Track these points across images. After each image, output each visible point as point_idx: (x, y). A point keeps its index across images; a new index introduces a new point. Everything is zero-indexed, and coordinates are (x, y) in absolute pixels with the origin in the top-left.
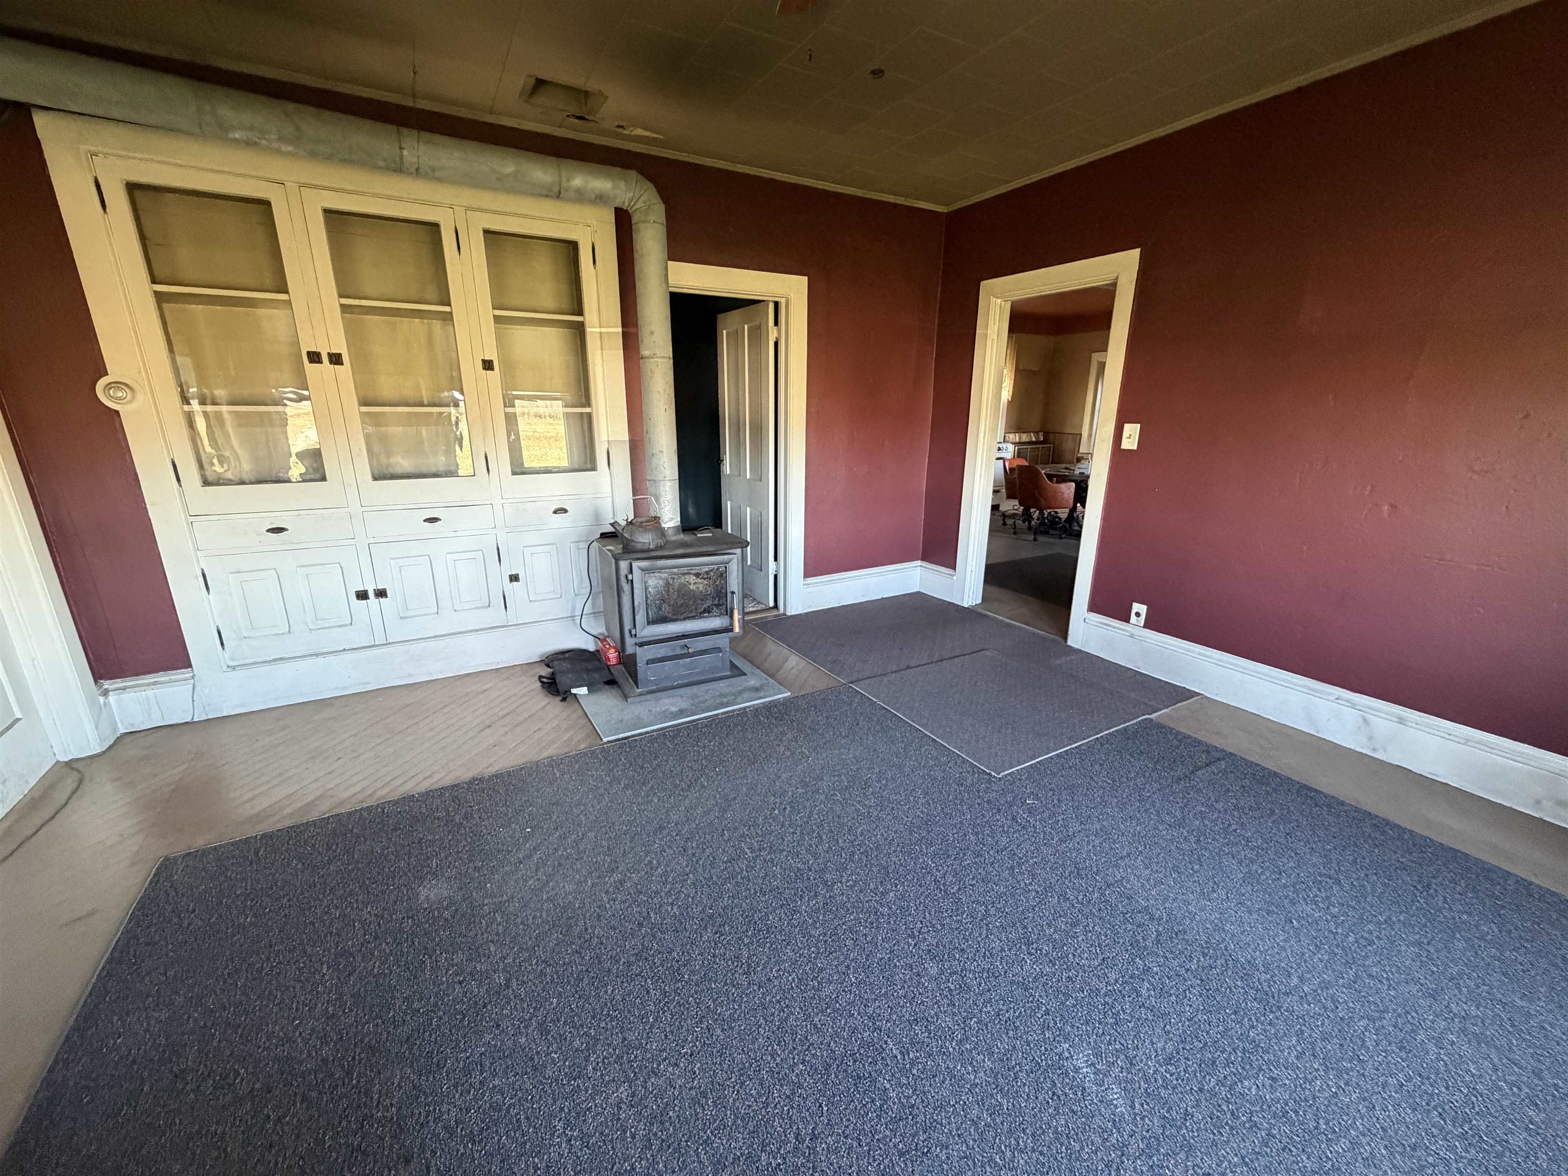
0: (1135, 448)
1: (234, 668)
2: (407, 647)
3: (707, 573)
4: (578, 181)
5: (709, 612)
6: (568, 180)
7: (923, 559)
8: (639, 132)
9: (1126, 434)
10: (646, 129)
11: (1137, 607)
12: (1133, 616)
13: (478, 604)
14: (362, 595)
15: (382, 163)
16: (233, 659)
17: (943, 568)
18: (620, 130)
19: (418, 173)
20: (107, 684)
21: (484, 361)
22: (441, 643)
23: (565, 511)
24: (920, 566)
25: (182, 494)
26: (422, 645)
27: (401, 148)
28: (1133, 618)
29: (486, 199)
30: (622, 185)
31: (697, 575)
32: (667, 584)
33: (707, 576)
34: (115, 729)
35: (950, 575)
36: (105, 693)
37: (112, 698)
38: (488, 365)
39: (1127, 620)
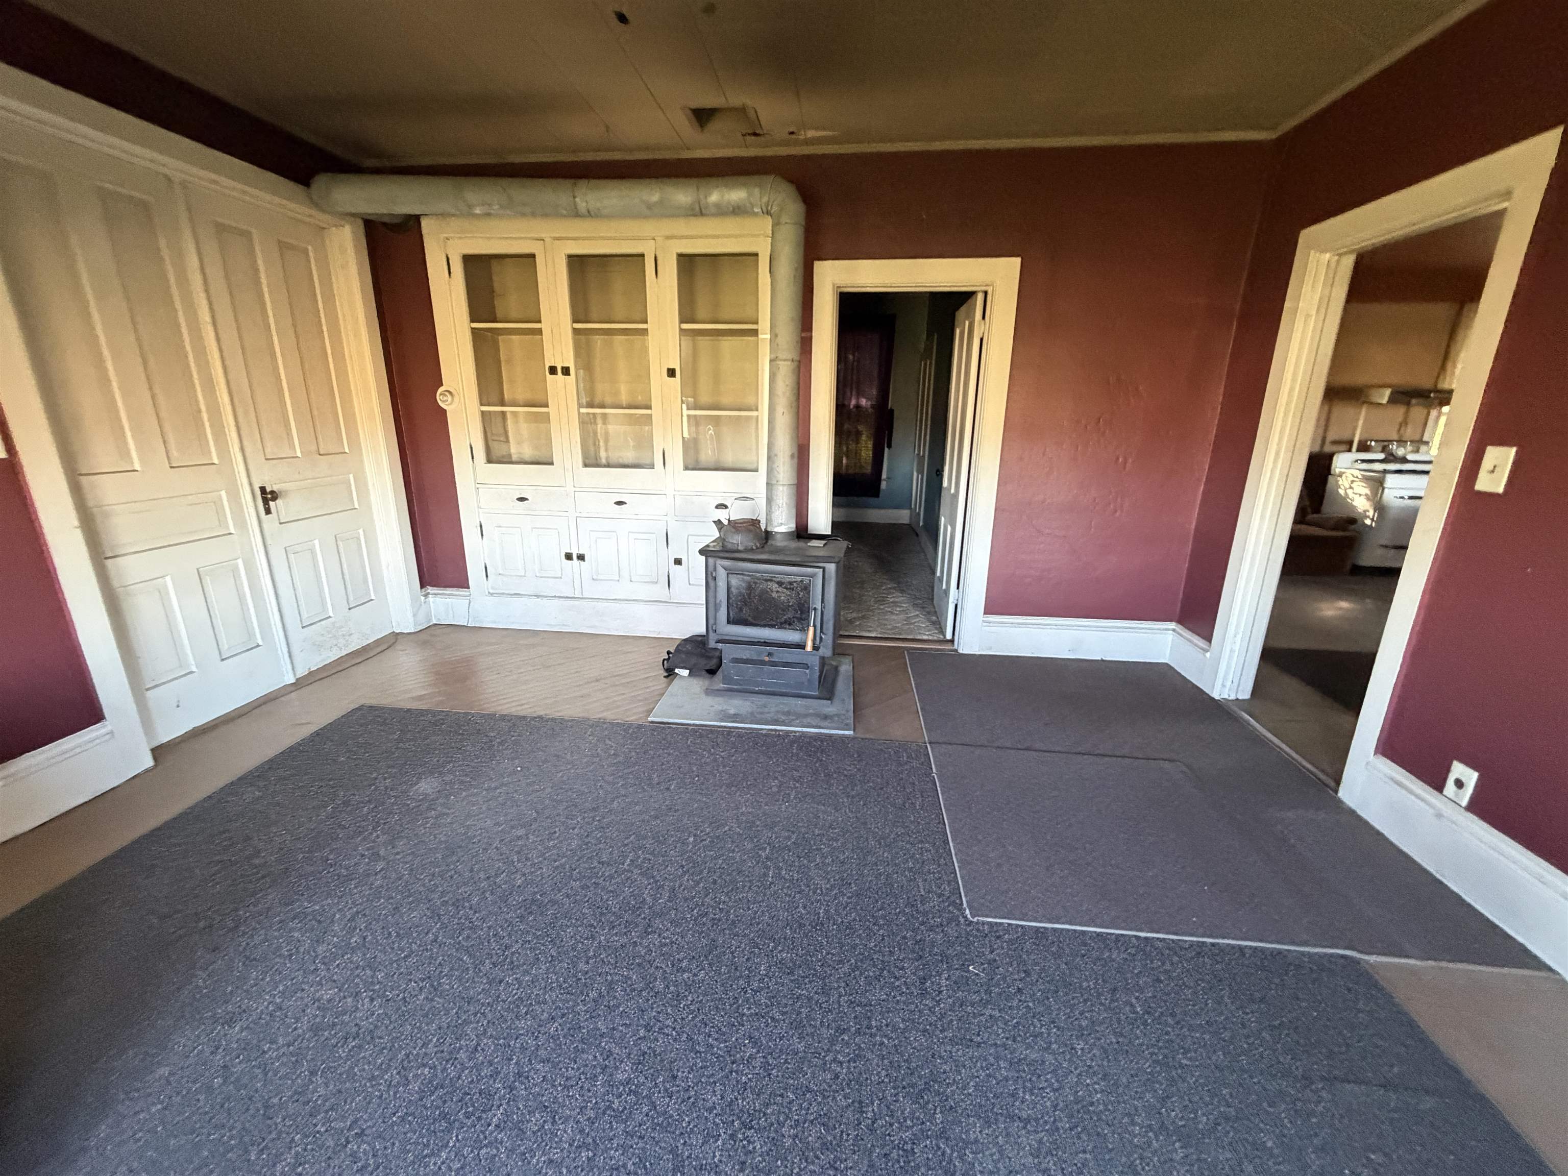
0: (1501, 490)
1: (492, 594)
2: (594, 603)
3: (791, 583)
4: (714, 197)
5: (790, 624)
6: (706, 197)
7: (1180, 622)
8: (811, 134)
9: (1487, 462)
10: (817, 129)
11: (1458, 770)
12: (1450, 783)
13: (648, 579)
14: (569, 557)
15: (565, 212)
16: (492, 588)
17: (1197, 637)
18: (794, 136)
19: (590, 214)
20: (430, 590)
21: (669, 370)
22: (617, 605)
23: (726, 507)
24: (1174, 630)
25: (474, 468)
26: (606, 604)
27: (574, 197)
28: (1450, 788)
29: (680, 226)
30: (757, 191)
31: (780, 584)
32: (749, 588)
33: (790, 586)
34: (430, 620)
35: (1202, 649)
36: (426, 595)
37: (431, 599)
38: (671, 373)
39: (1439, 787)
